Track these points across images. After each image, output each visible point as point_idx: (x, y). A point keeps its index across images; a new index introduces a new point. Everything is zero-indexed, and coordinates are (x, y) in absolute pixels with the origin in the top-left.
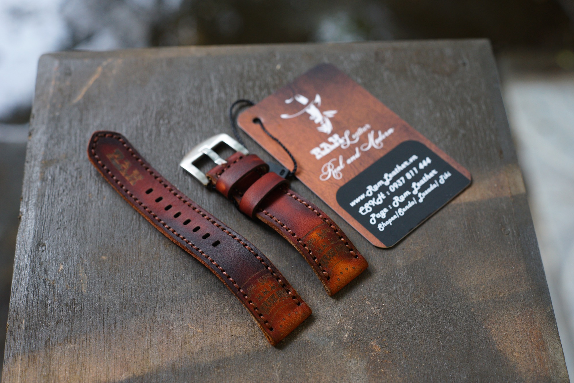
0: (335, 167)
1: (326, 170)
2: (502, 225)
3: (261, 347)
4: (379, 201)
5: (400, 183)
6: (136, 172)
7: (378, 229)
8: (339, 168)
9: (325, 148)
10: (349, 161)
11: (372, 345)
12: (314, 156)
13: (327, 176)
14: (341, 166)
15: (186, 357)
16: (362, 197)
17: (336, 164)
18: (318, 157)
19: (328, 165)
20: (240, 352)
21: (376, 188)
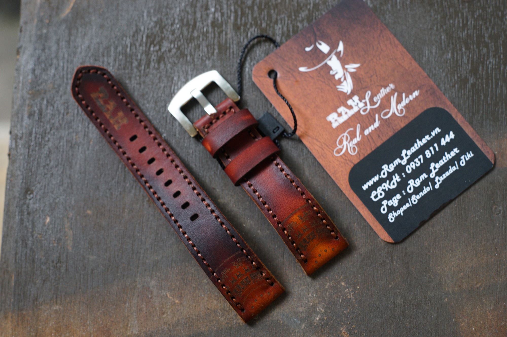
0: (351, 140)
1: (341, 142)
2: (494, 202)
3: (234, 323)
4: (393, 184)
5: (418, 162)
8: (355, 141)
9: (343, 113)
10: (367, 132)
11: (341, 331)
12: (330, 123)
13: (341, 150)
14: (358, 139)
15: (163, 328)
16: (376, 179)
17: (353, 135)
18: (335, 125)
19: (343, 136)
20: (214, 327)
21: (392, 167)
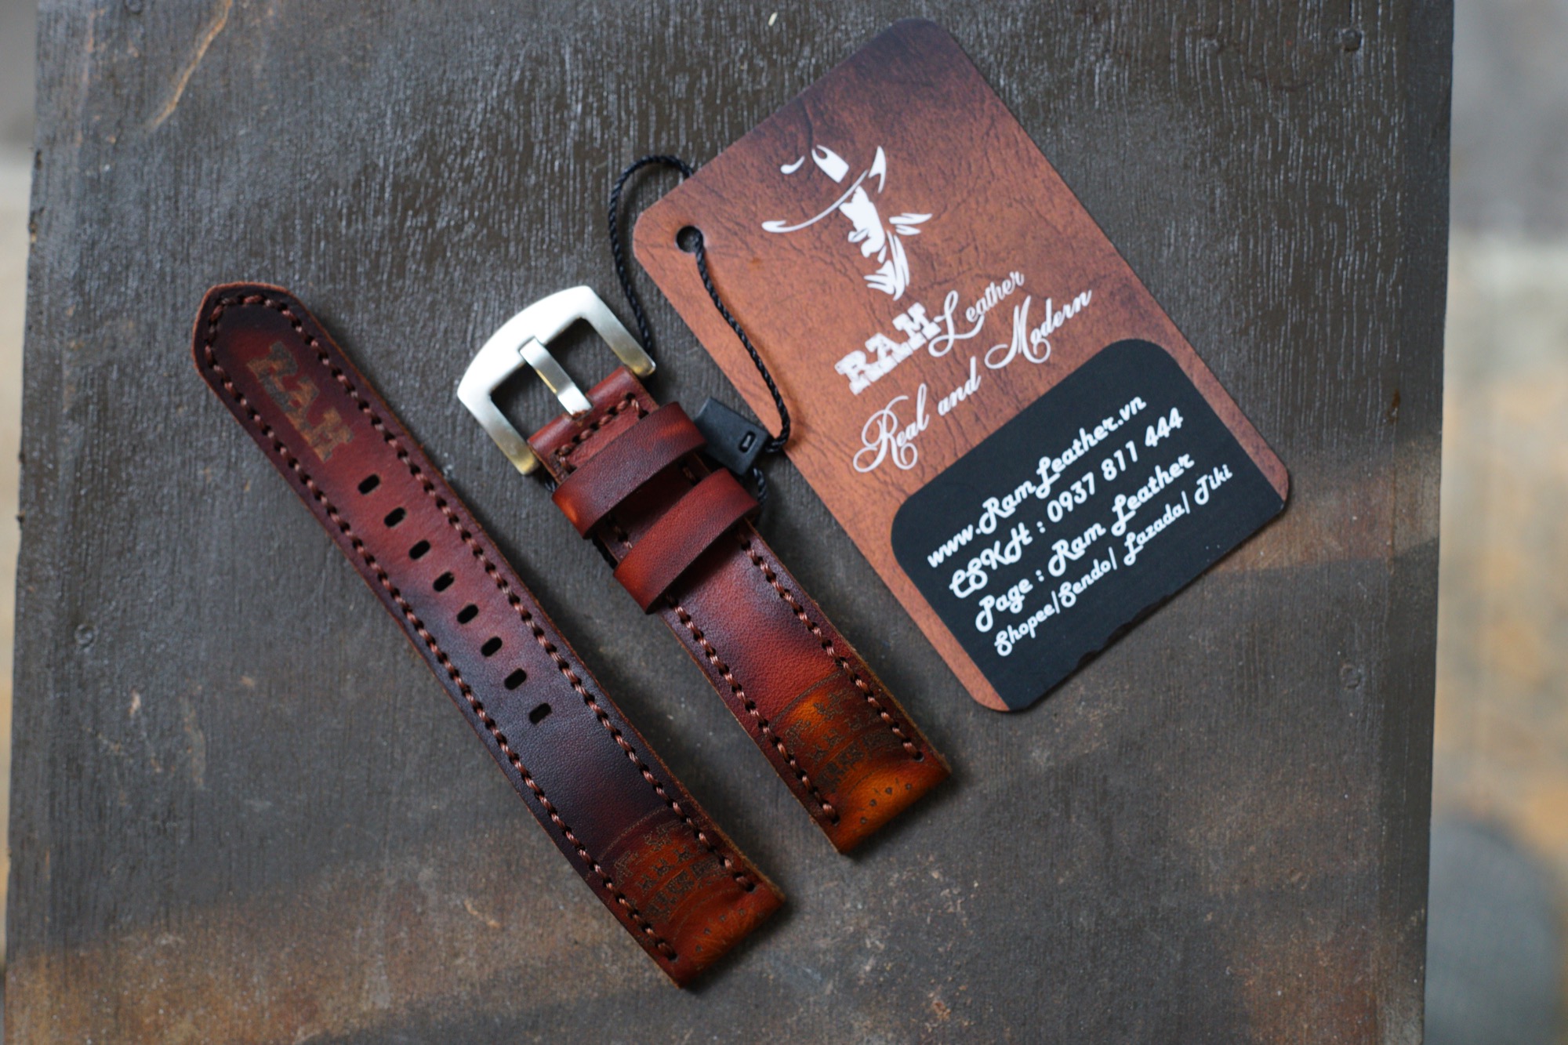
0: (902, 427)
1: (873, 434)
2: (1344, 654)
4: (1013, 552)
5: (1081, 492)
6: (332, 416)
7: (996, 648)
8: (912, 431)
9: (882, 353)
10: (944, 407)
11: (929, 1001)
12: (846, 380)
13: (874, 455)
14: (920, 425)
16: (966, 536)
17: (906, 415)
18: (857, 386)
19: (880, 418)
21: (1010, 505)
